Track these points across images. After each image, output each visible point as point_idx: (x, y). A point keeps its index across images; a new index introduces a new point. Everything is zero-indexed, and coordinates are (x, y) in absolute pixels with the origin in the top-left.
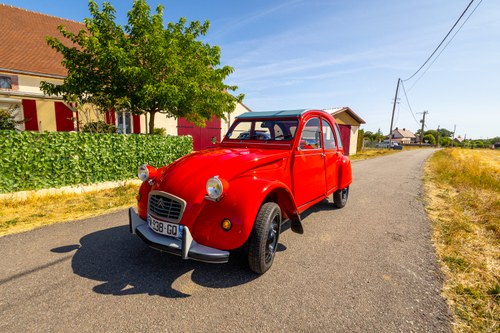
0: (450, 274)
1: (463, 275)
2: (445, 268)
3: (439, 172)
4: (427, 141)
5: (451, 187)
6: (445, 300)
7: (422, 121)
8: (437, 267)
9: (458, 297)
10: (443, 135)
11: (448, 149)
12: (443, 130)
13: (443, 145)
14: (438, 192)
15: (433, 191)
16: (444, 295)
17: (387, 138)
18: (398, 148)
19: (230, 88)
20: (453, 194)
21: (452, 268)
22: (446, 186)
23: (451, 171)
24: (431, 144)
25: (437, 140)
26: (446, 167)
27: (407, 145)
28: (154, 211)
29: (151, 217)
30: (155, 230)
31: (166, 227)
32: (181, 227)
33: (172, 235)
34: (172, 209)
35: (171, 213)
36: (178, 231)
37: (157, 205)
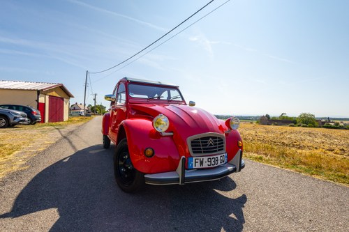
7: (95, 100)
28: (201, 152)
29: (201, 158)
30: (212, 166)
31: (219, 159)
32: (226, 154)
33: (222, 163)
34: (218, 144)
35: (218, 147)
36: (225, 158)
37: (206, 145)
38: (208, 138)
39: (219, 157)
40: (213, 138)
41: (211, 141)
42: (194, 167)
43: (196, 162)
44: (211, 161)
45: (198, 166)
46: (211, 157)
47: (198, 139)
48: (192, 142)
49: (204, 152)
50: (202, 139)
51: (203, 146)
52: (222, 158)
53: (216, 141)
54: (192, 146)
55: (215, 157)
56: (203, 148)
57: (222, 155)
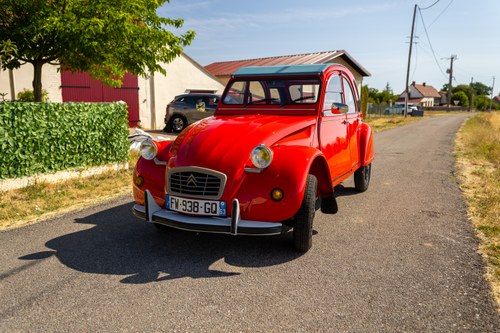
0: (484, 238)
1: (496, 239)
2: (481, 235)
3: (474, 145)
4: (456, 102)
5: (488, 163)
6: (480, 255)
7: (450, 71)
8: (473, 234)
9: (491, 252)
10: (478, 93)
11: (486, 114)
12: (478, 84)
13: (480, 107)
14: (473, 168)
15: (467, 168)
16: (479, 252)
17: (401, 99)
18: (418, 113)
19: (169, 21)
20: (490, 170)
21: (487, 235)
22: (482, 161)
23: (489, 143)
24: (462, 106)
25: (470, 99)
26: (483, 136)
27: (429, 109)
28: (179, 191)
29: (176, 198)
30: (187, 212)
31: (202, 206)
32: (223, 203)
33: (211, 214)
34: (208, 185)
35: (207, 189)
36: (219, 208)
37: (186, 183)
38: (188, 174)
39: (202, 203)
40: (196, 174)
41: (192, 179)
42: (171, 208)
43: (172, 202)
44: (186, 205)
45: (174, 207)
46: (187, 200)
47: (179, 173)
48: (172, 176)
49: (183, 192)
50: (182, 173)
51: (183, 183)
52: (209, 206)
53: (204, 180)
54: (172, 181)
55: (193, 201)
56: (182, 185)
57: (211, 202)
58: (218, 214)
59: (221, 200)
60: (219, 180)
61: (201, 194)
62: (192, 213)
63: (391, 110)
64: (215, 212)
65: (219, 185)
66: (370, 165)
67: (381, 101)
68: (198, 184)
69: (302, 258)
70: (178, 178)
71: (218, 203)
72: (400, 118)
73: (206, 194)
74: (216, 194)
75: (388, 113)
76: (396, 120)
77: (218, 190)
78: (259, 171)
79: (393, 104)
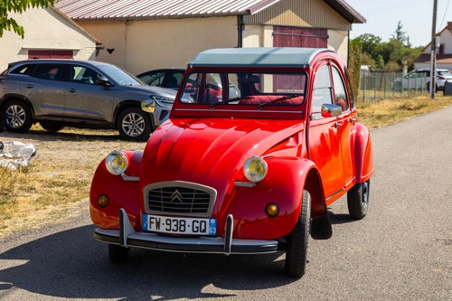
28: (160, 209)
29: (158, 217)
30: (171, 232)
31: (189, 225)
32: (213, 221)
33: (199, 233)
34: (195, 201)
35: (194, 206)
36: (209, 226)
37: (169, 200)
38: (173, 189)
39: (189, 221)
40: (181, 189)
41: (177, 195)
42: (149, 229)
43: (151, 223)
44: (170, 225)
45: (154, 228)
46: (172, 218)
47: (159, 189)
48: (150, 193)
49: (165, 210)
50: (164, 189)
51: (164, 200)
52: (198, 225)
53: (192, 196)
54: (150, 198)
55: (179, 219)
56: (164, 203)
57: (200, 220)
58: (207, 233)
59: (210, 218)
60: (208, 196)
61: (188, 211)
62: (178, 232)
63: (404, 82)
64: (205, 231)
65: (208, 201)
66: (368, 181)
67: (386, 61)
68: (184, 201)
69: (297, 283)
70: (159, 194)
71: (207, 220)
72: (423, 97)
73: (193, 211)
74: (206, 211)
75: (399, 87)
76: (413, 103)
77: (207, 206)
78: (251, 186)
79: (410, 69)
